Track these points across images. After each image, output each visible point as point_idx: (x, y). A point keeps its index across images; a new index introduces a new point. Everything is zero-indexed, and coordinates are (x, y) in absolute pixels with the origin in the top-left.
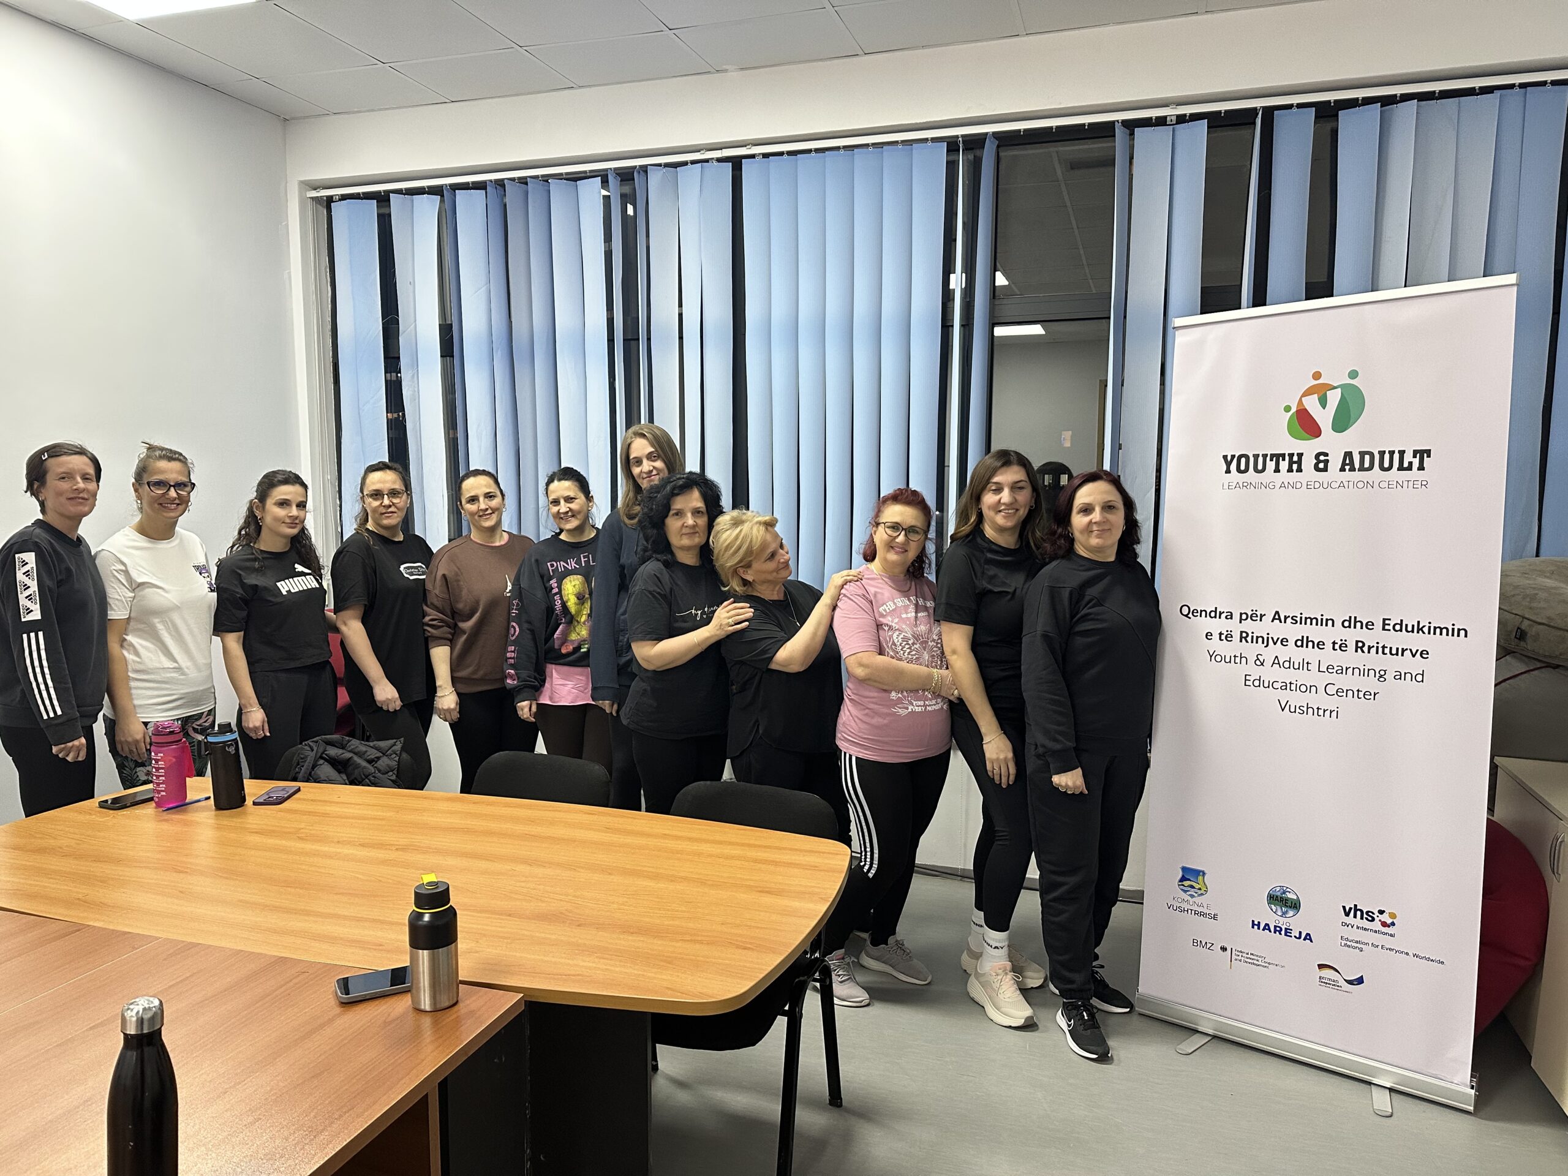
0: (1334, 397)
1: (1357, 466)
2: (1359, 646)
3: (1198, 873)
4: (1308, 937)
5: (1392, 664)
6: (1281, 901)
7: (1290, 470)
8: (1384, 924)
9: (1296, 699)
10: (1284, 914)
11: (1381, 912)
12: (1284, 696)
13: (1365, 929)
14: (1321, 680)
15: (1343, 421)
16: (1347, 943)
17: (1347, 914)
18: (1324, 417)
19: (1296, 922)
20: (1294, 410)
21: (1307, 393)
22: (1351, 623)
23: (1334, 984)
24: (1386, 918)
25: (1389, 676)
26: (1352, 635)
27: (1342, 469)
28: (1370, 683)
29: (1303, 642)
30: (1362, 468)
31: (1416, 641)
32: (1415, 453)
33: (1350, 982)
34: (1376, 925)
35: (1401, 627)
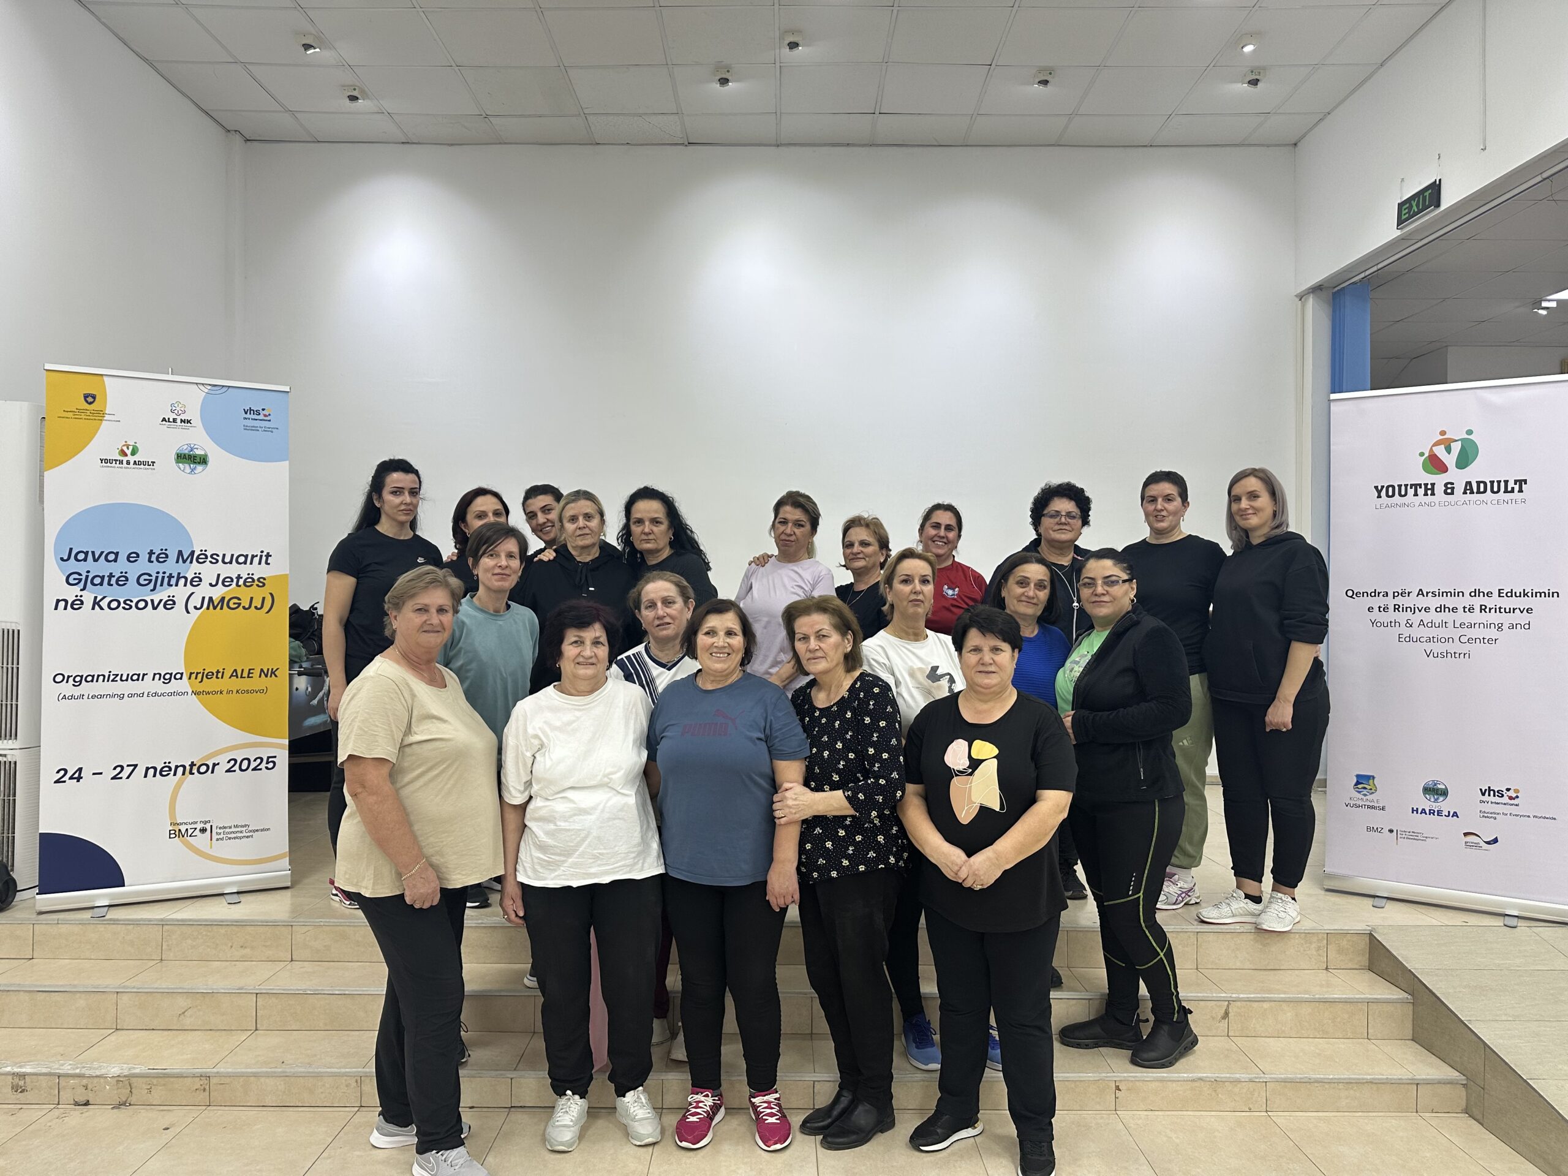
0: (1456, 448)
1: (1475, 490)
2: (1483, 608)
3: (1369, 778)
4: (1455, 814)
5: (1506, 619)
6: (1434, 791)
7: (1426, 494)
8: (1511, 798)
9: (1438, 648)
10: (1436, 800)
11: (1508, 790)
12: (1429, 647)
13: (1498, 803)
14: (1456, 634)
15: (1463, 462)
16: (1485, 815)
17: (1483, 794)
18: (1450, 460)
19: (1445, 805)
20: (1427, 455)
21: (1437, 444)
22: (1476, 593)
23: (1476, 846)
24: (1512, 794)
25: (1506, 627)
26: (1477, 602)
27: (1465, 493)
28: (1492, 633)
29: (1441, 609)
30: (1479, 492)
31: (1523, 602)
32: (1516, 482)
33: (1488, 843)
35: (1511, 594)
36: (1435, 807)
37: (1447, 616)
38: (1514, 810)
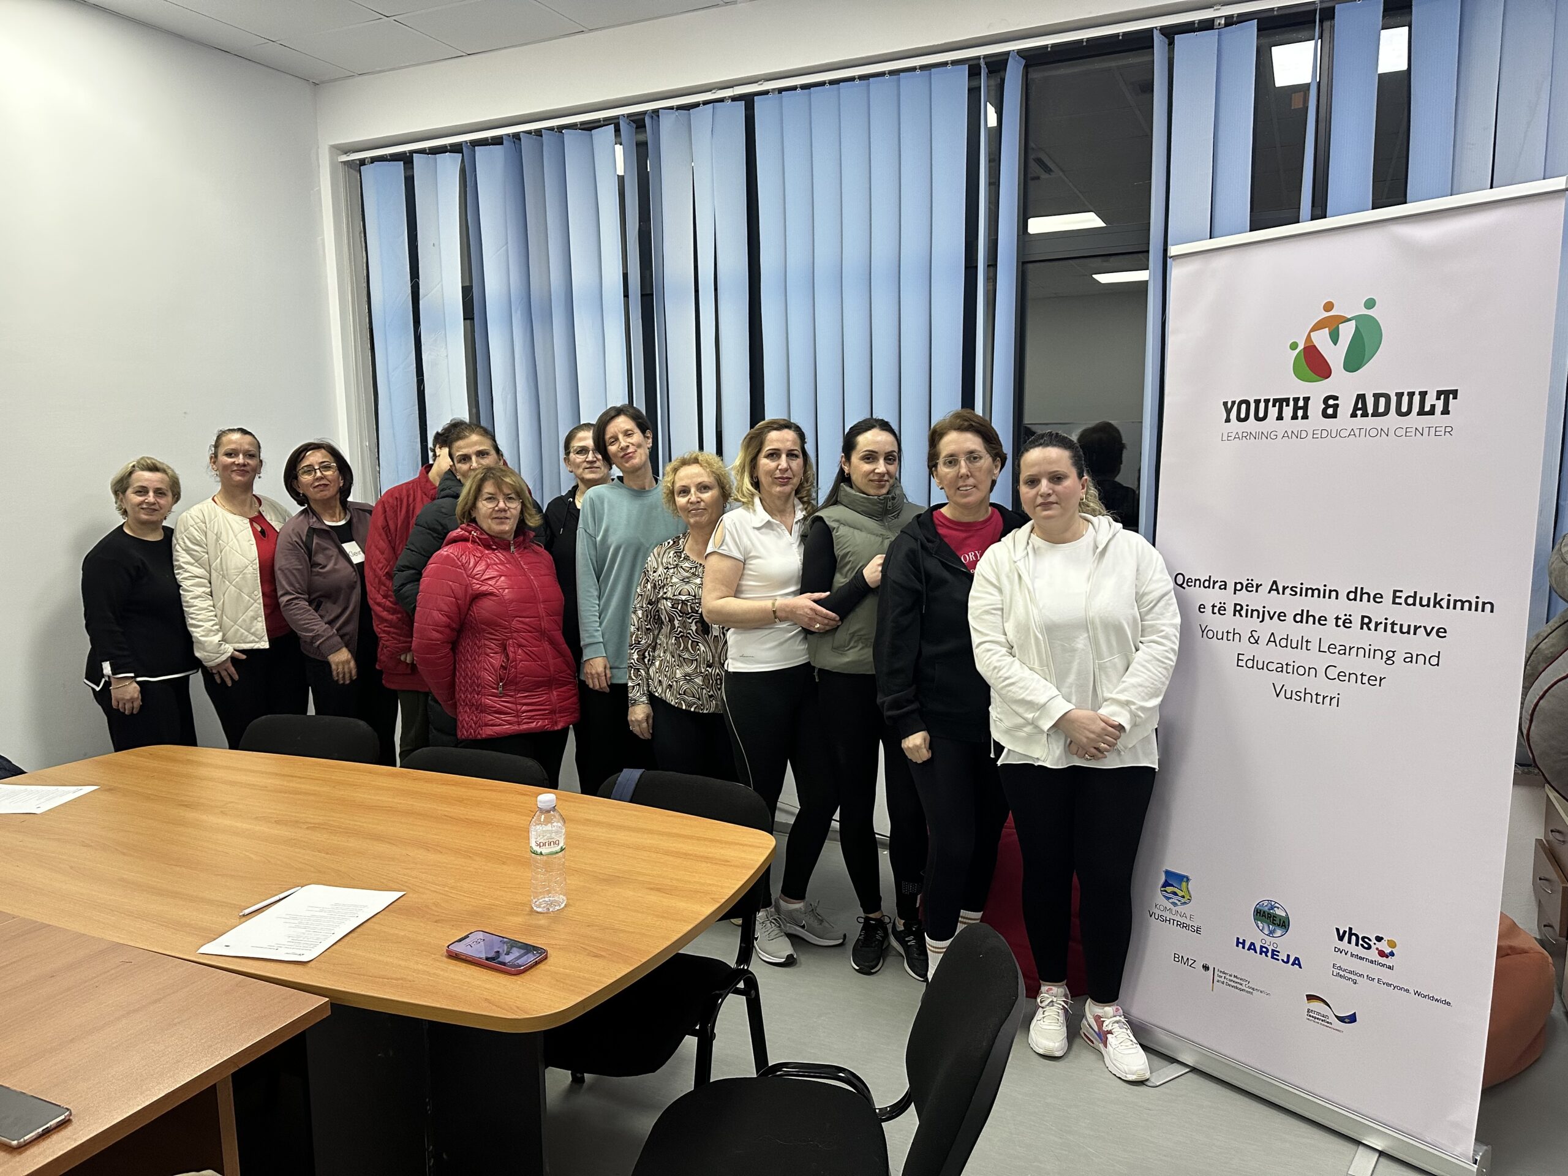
0: (1347, 331)
1: (1370, 411)
2: (1365, 623)
3: (1182, 879)
4: (1297, 962)
6: (1269, 917)
7: (1295, 417)
8: (1382, 954)
9: (1294, 683)
10: (1271, 932)
11: (1379, 939)
12: (1280, 679)
13: (1361, 958)
14: (1321, 661)
15: (1355, 360)
16: (1340, 973)
17: (1341, 938)
18: (1335, 354)
19: (1284, 943)
20: (1301, 347)
21: (1317, 327)
22: (1357, 595)
23: (1324, 1019)
24: (1384, 946)
26: (1358, 610)
27: (1354, 415)
28: (1375, 667)
29: (1303, 617)
30: (1376, 414)
31: (1432, 617)
32: (1439, 394)
33: (1341, 1019)
34: (1373, 954)
35: (1414, 600)
36: (1270, 943)
37: (1309, 630)
38: (1385, 975)
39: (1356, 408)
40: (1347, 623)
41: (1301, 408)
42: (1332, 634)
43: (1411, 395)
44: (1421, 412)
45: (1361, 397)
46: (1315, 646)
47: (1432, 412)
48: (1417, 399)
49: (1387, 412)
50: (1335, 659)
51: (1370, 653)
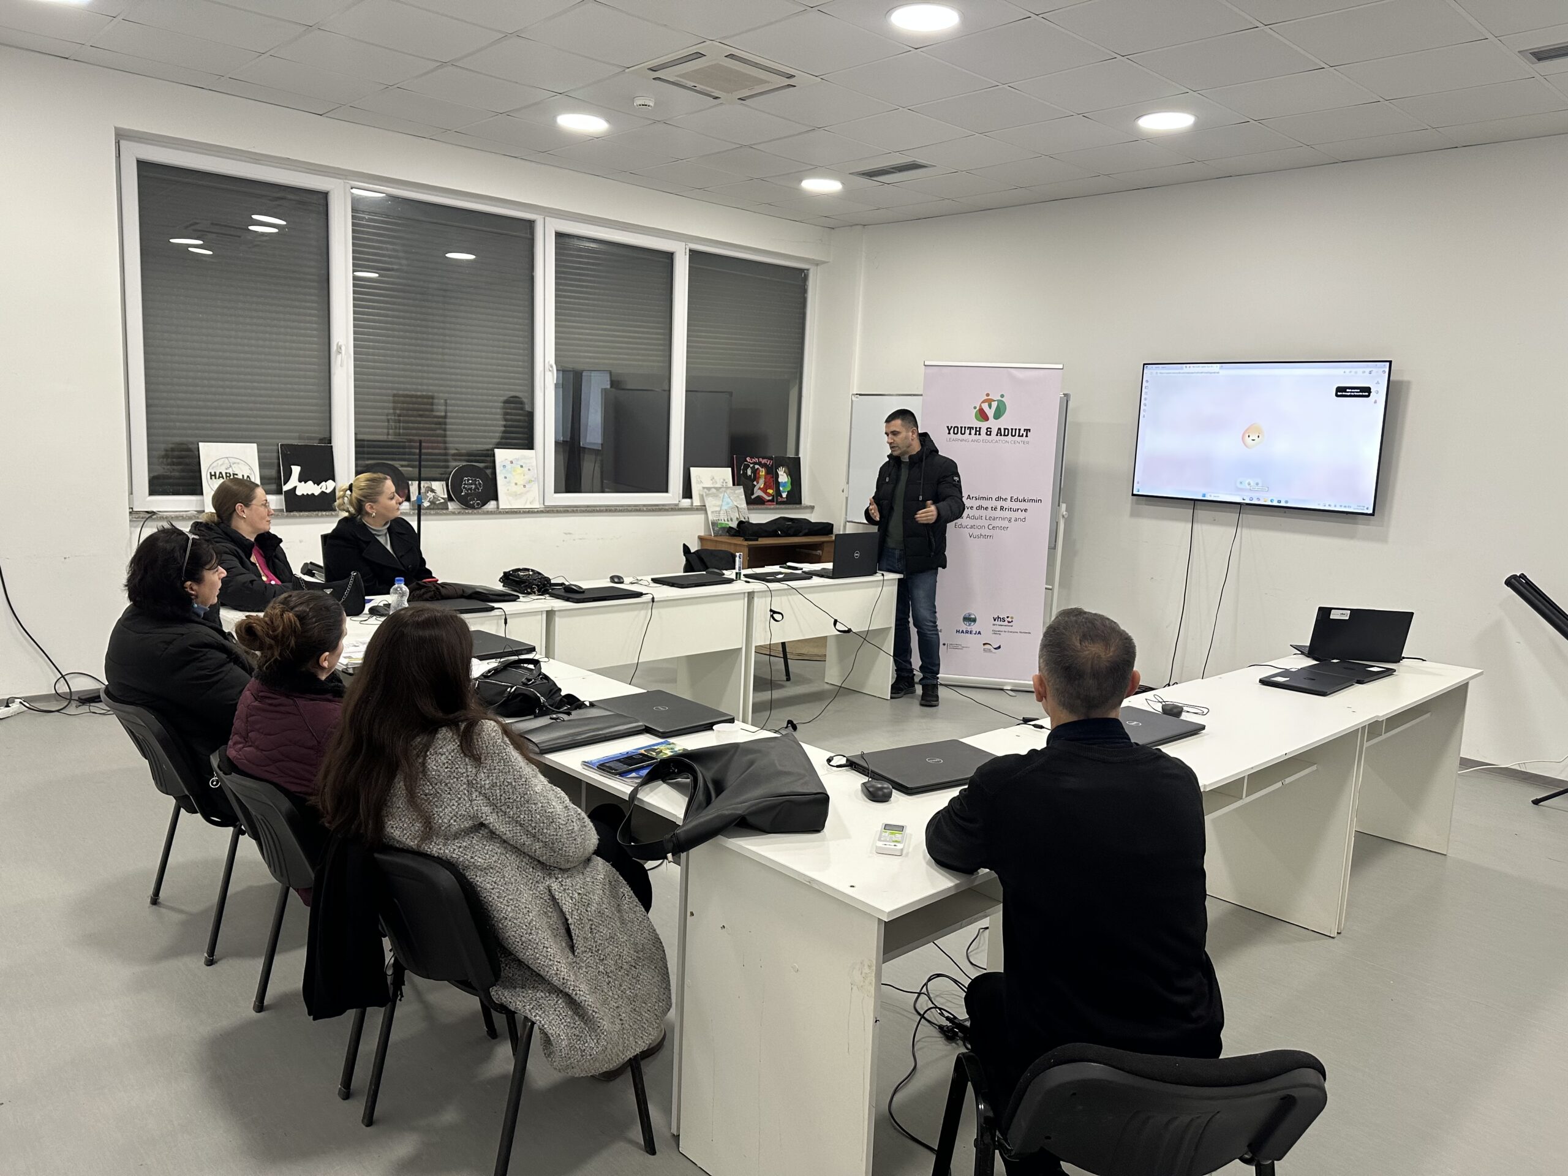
0: (994, 405)
1: (1003, 434)
2: (1002, 508)
4: (979, 633)
5: (1013, 515)
6: (968, 619)
7: (976, 434)
8: (1009, 622)
9: (976, 532)
10: (970, 625)
11: (1008, 617)
12: (971, 531)
13: (1002, 625)
14: (986, 523)
15: (998, 415)
16: (995, 632)
17: (995, 620)
18: (990, 413)
19: (974, 627)
20: (978, 408)
21: (983, 402)
22: (999, 499)
23: (990, 651)
24: (1010, 620)
25: (1013, 520)
26: (999, 504)
27: (997, 435)
28: (1005, 523)
29: (980, 508)
30: (1004, 435)
31: (1023, 505)
32: (1025, 430)
33: (995, 649)
34: (1006, 623)
35: (1017, 500)
36: (969, 629)
37: (982, 512)
38: (1010, 629)
39: (998, 433)
40: (995, 509)
41: (978, 431)
42: (990, 513)
43: (1016, 429)
44: (1019, 436)
45: (1000, 429)
46: (984, 518)
47: (1022, 436)
48: (1017, 431)
49: (1008, 435)
50: (992, 522)
51: (1003, 519)
